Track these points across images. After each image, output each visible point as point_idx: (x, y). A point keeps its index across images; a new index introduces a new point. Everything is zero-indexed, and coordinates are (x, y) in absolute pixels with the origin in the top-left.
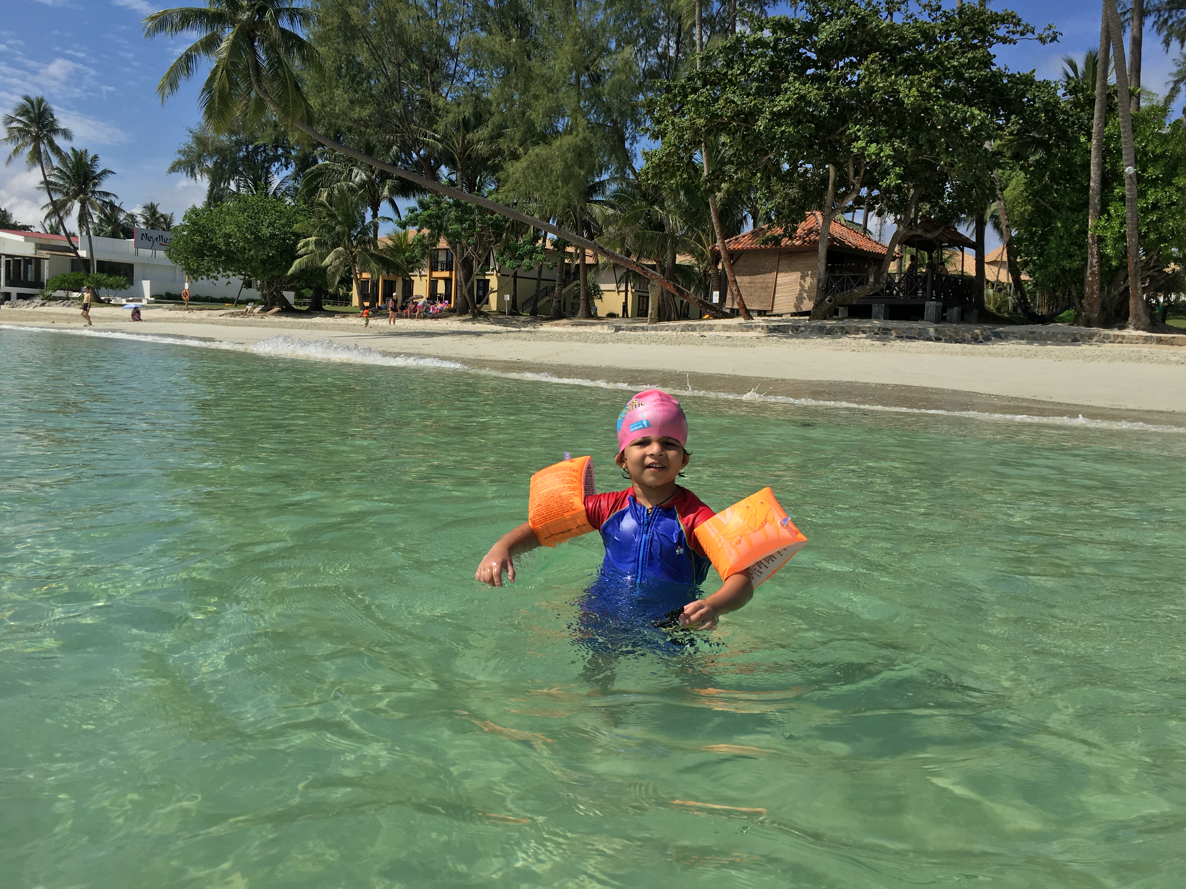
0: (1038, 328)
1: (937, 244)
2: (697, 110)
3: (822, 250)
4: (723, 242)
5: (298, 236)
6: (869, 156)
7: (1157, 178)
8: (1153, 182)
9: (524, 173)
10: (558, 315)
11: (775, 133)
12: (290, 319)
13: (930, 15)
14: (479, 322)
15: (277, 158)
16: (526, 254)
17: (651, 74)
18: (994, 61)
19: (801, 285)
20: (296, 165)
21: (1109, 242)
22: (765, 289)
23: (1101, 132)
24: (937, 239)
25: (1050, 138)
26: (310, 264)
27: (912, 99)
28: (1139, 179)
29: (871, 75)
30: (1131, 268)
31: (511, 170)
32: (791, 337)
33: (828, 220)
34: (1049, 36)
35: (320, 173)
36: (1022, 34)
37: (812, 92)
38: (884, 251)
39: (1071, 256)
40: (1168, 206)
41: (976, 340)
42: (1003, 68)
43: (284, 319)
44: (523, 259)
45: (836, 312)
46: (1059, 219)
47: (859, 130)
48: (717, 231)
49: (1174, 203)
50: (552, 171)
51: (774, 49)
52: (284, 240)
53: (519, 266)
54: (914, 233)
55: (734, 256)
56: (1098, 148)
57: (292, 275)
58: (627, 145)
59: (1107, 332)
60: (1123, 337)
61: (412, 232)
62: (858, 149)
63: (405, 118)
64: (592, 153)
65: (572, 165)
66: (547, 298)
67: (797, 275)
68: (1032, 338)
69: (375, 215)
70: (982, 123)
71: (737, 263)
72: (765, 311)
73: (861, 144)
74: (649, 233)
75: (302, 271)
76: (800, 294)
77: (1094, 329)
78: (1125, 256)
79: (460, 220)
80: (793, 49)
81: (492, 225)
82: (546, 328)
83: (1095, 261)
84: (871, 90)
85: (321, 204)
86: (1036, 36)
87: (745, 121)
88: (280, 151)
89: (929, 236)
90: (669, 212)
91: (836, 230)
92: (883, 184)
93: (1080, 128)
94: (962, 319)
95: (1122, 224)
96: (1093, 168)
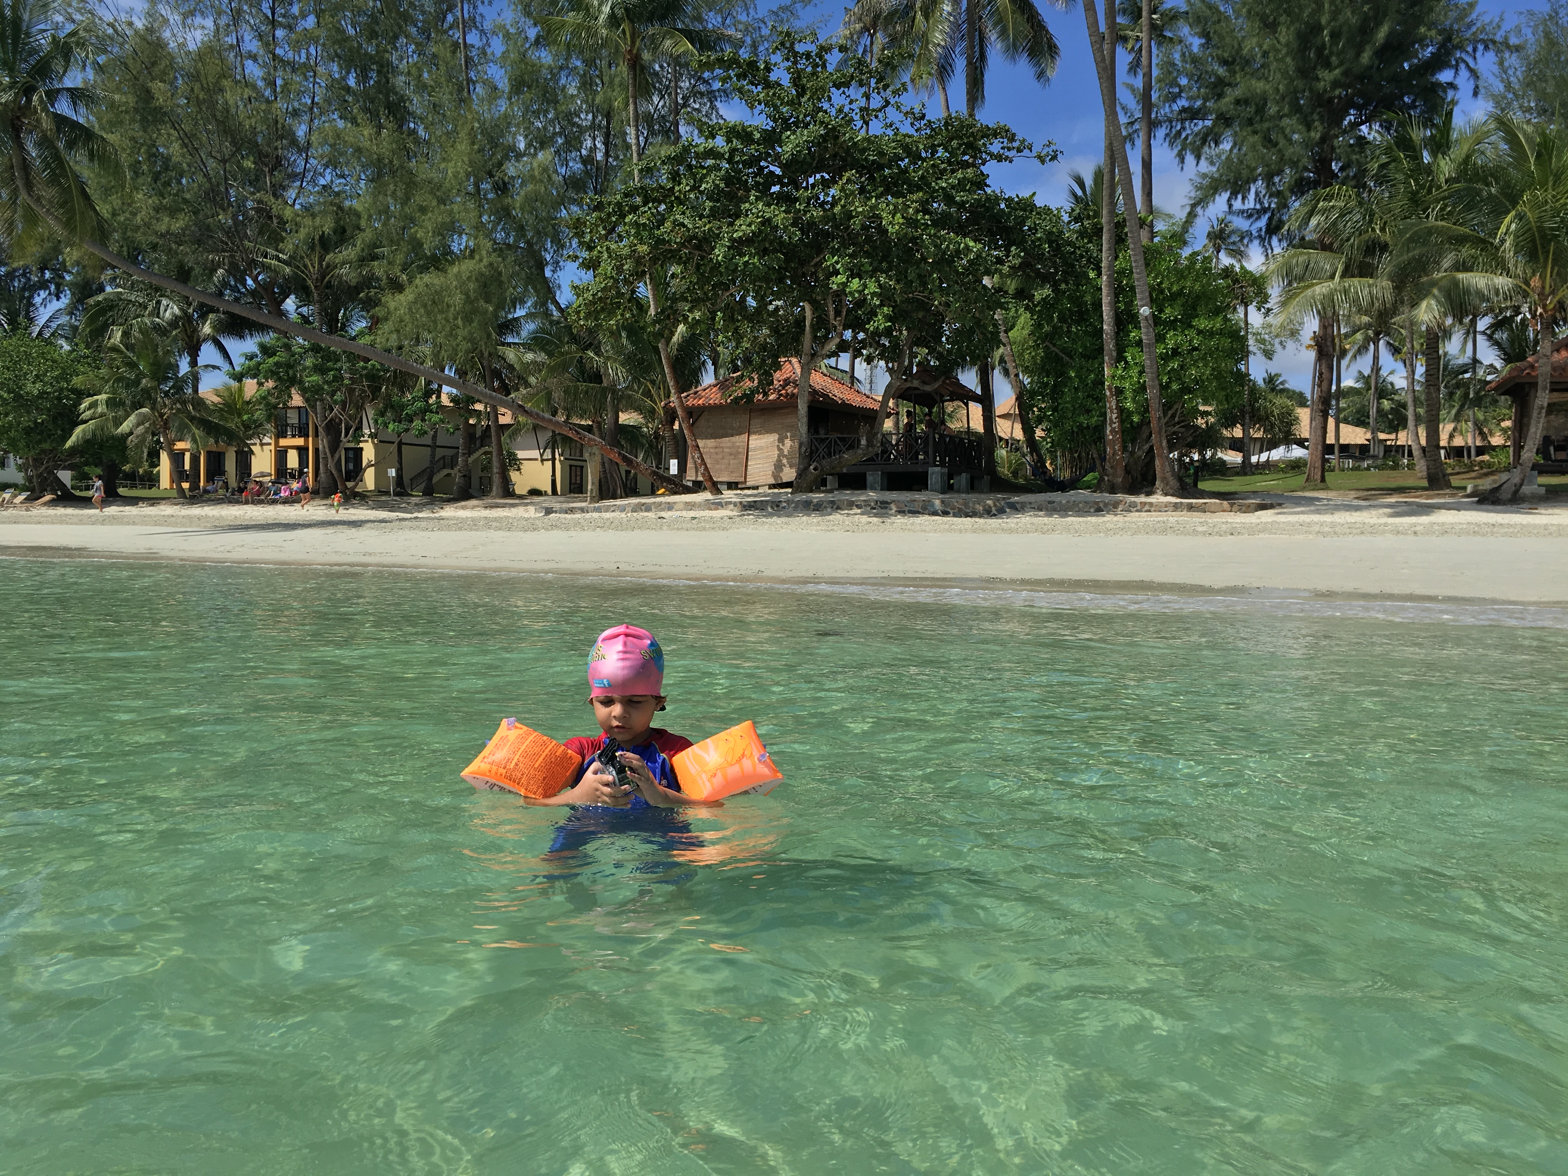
0: (1058, 497)
1: (938, 398)
2: (637, 235)
3: (802, 407)
4: (679, 398)
5: (81, 394)
6: (851, 293)
7: (1176, 320)
8: (1172, 324)
9: (410, 309)
10: (464, 494)
11: (737, 265)
12: (70, 511)
13: (912, 124)
14: (353, 506)
15: (43, 285)
16: (416, 414)
17: (575, 184)
18: (988, 182)
19: (779, 449)
20: (73, 294)
21: (1129, 394)
22: (735, 455)
23: (1111, 266)
24: (936, 391)
25: (1056, 273)
26: (98, 433)
27: (897, 227)
28: (1156, 320)
29: (847, 197)
30: (1154, 425)
31: (392, 305)
32: (771, 515)
33: (807, 370)
34: (1048, 155)
35: (111, 305)
36: (1019, 150)
37: (779, 216)
38: (876, 407)
39: (1088, 411)
40: (1190, 352)
41: (989, 513)
42: (998, 192)
43: (61, 511)
44: (411, 421)
45: (824, 483)
46: (1072, 368)
47: (837, 262)
48: (671, 384)
49: (1195, 349)
50: (449, 306)
51: (729, 161)
52: (59, 399)
53: (407, 430)
54: (908, 385)
55: (694, 414)
56: (1110, 284)
57: (72, 448)
58: (548, 273)
59: (1132, 498)
60: (1151, 504)
61: (250, 387)
62: (838, 285)
63: (236, 232)
64: (501, 283)
65: (476, 299)
66: (445, 472)
67: (773, 438)
68: (1052, 509)
69: (194, 363)
70: (979, 256)
71: (697, 424)
72: (737, 483)
73: (841, 279)
74: (582, 386)
75: (87, 442)
76: (779, 461)
77: (1120, 496)
78: (1147, 410)
79: (319, 369)
80: (752, 162)
81: (367, 376)
82: (450, 512)
83: (1114, 416)
84: (849, 216)
85: (114, 349)
86: (1034, 154)
87: (699, 247)
88: (48, 275)
89: (928, 388)
90: (608, 358)
91: (818, 380)
92: (871, 327)
93: (1088, 261)
94: (972, 487)
95: (1141, 373)
96: (1106, 309)
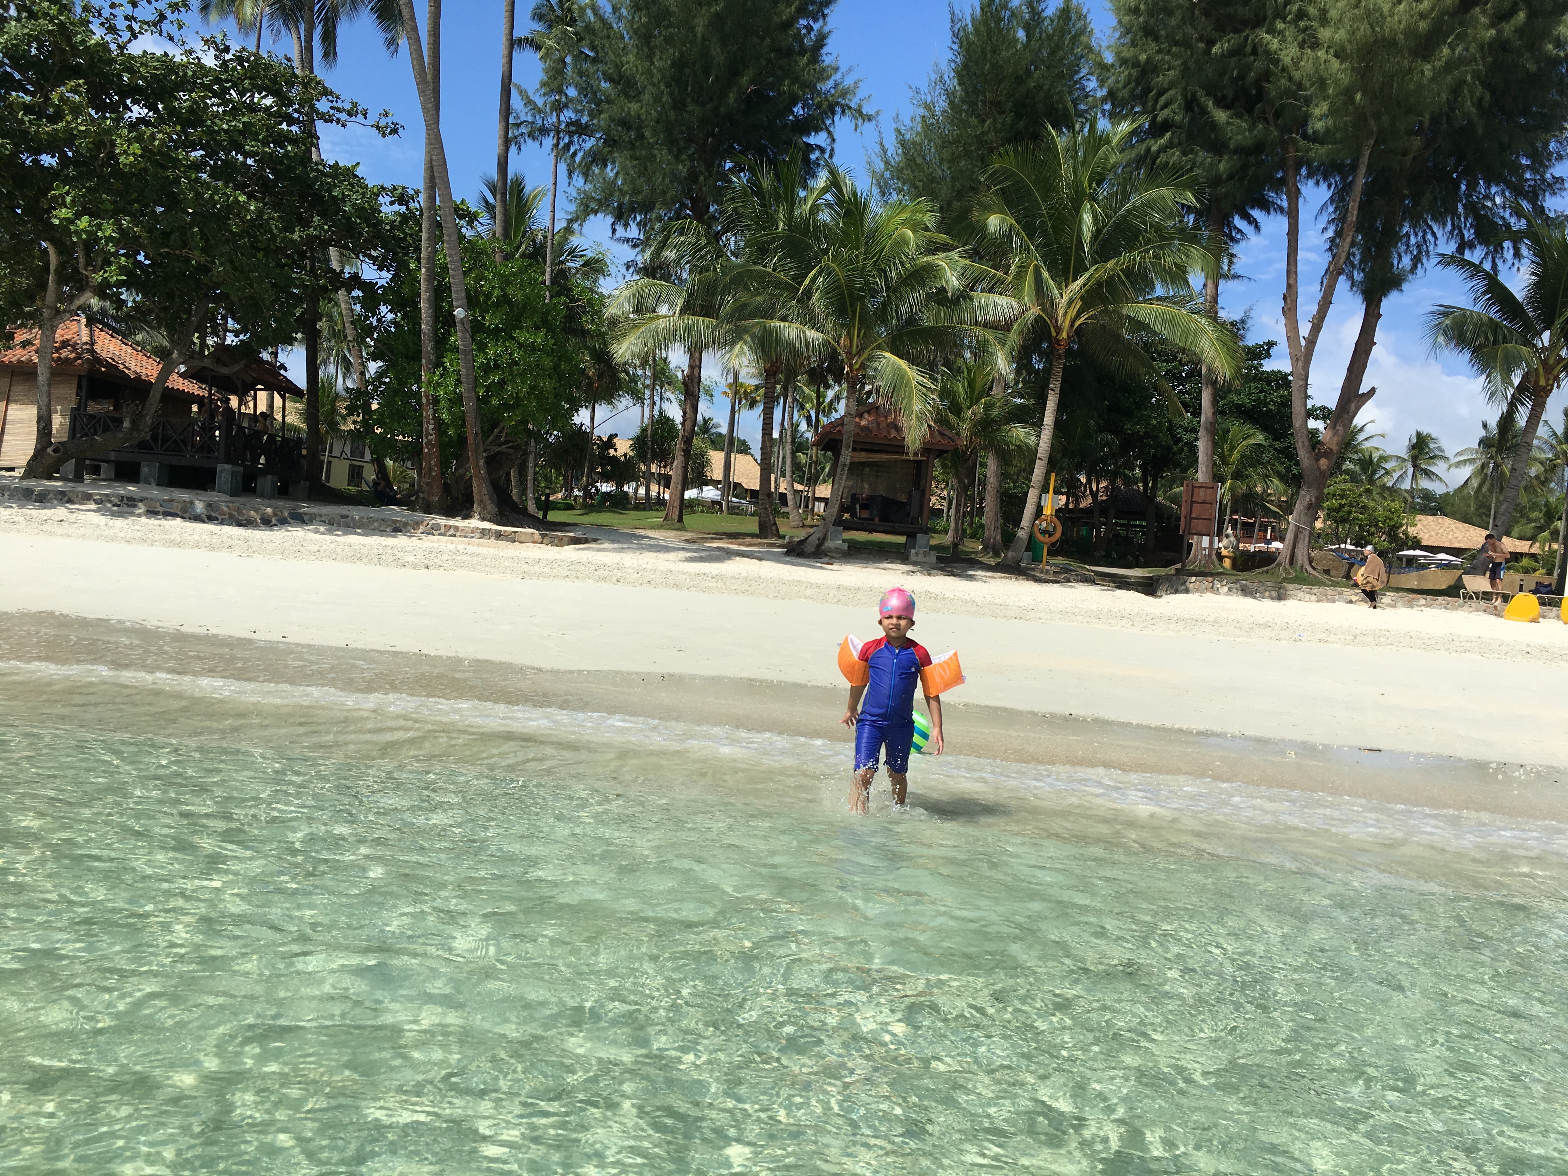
0: (358, 511)
21: (444, 404)
27: (131, 158)
30: (470, 440)
34: (387, 126)
36: (351, 115)
62: (61, 220)
73: (65, 213)
78: (463, 425)
83: (431, 427)
86: (370, 122)
95: (459, 382)
96: (423, 305)
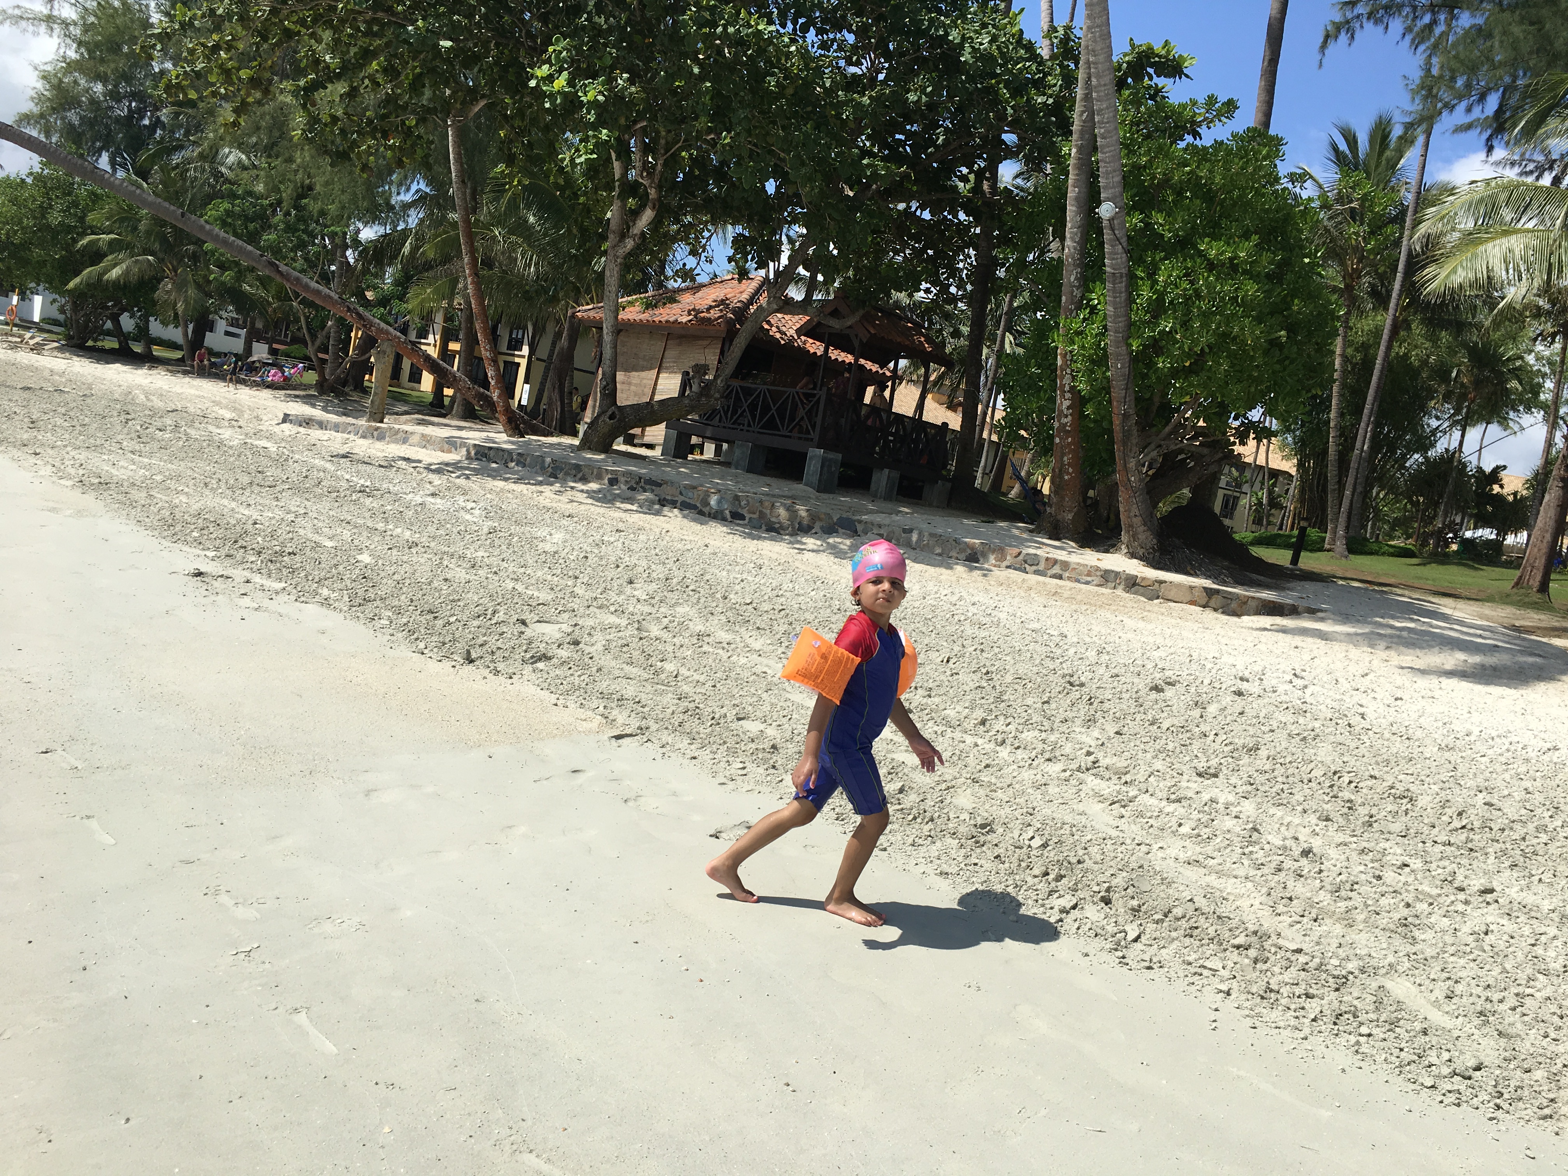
6: (552, 96)
22: (640, 396)
23: (1085, 131)
30: (1118, 424)
56: (1078, 163)
83: (1067, 403)
96: (1071, 209)
